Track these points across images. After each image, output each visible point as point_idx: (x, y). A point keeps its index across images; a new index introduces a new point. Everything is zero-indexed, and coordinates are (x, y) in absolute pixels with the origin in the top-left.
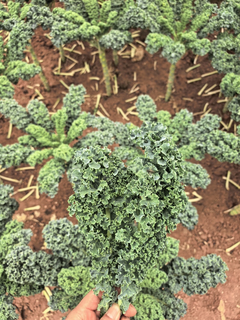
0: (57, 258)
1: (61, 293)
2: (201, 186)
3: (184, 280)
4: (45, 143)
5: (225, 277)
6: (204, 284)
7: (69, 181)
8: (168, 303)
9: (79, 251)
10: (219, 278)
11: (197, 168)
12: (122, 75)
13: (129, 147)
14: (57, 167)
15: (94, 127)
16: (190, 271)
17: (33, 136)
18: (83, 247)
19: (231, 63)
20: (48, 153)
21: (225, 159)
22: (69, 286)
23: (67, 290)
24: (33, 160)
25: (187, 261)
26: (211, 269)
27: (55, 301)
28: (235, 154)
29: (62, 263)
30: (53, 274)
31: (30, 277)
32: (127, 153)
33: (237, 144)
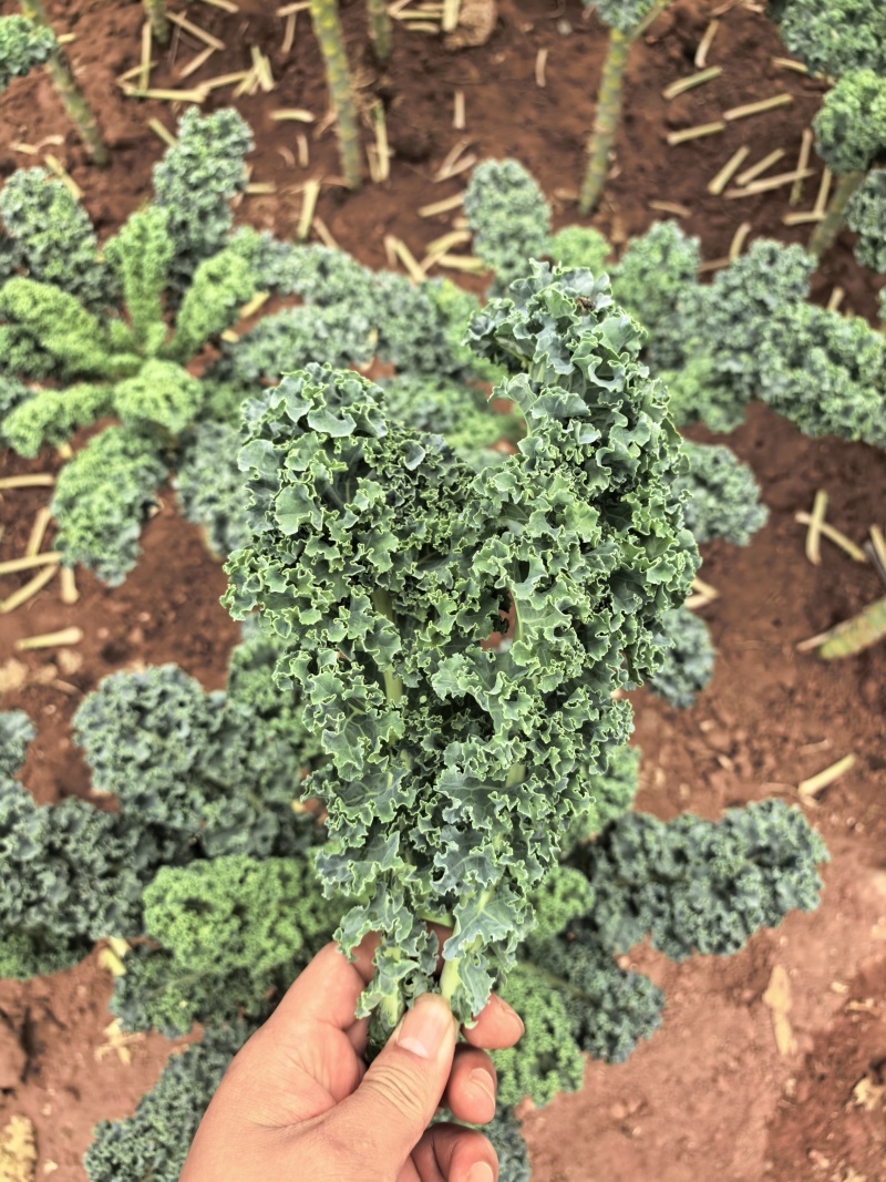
0: (141, 829)
1: (159, 963)
2: (728, 533)
3: (654, 901)
4: (77, 357)
5: (817, 887)
6: (734, 916)
7: (186, 516)
8: (590, 991)
9: (229, 797)
10: (795, 893)
11: (716, 461)
12: (405, 103)
13: (436, 379)
14: (133, 457)
15: (287, 289)
16: (679, 869)
17: (25, 326)
18: (245, 781)
19: (865, 29)
20: (92, 402)
21: (829, 422)
22: (191, 937)
23: (185, 952)
24: (29, 428)
25: (670, 828)
26: (761, 856)
27: (137, 994)
28: (869, 405)
29: (161, 847)
30: (126, 891)
31: (28, 904)
32: (427, 401)
33: (879, 361)
